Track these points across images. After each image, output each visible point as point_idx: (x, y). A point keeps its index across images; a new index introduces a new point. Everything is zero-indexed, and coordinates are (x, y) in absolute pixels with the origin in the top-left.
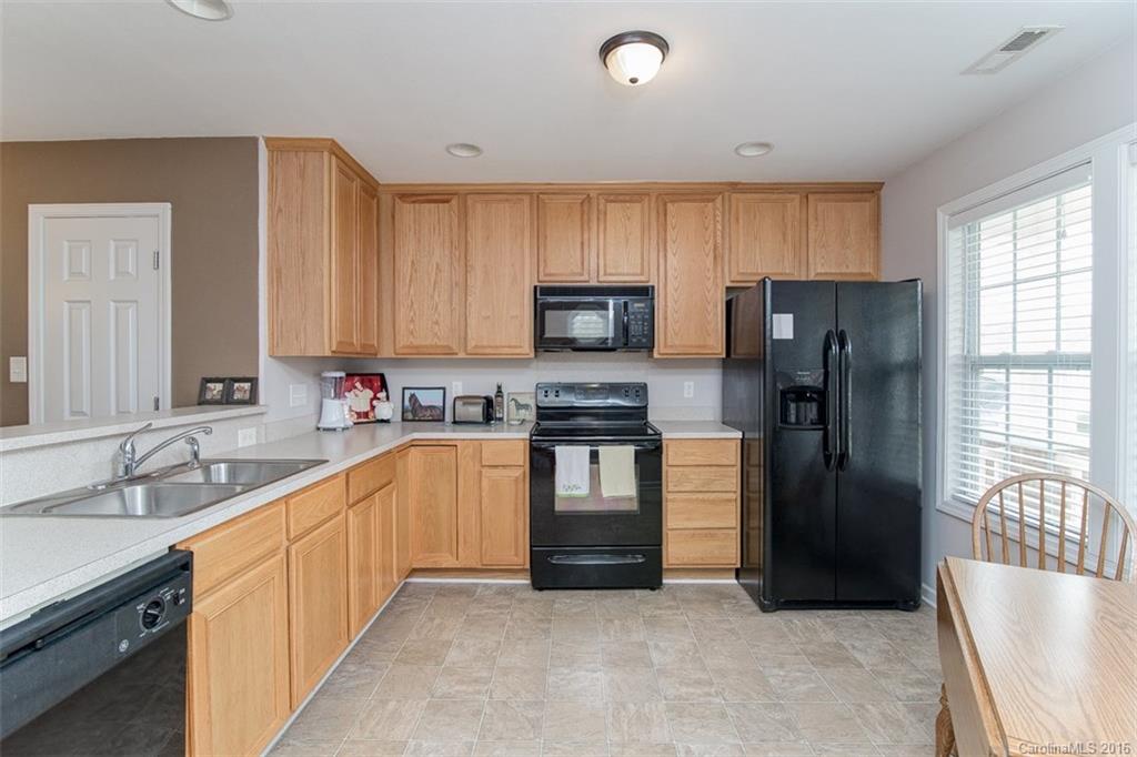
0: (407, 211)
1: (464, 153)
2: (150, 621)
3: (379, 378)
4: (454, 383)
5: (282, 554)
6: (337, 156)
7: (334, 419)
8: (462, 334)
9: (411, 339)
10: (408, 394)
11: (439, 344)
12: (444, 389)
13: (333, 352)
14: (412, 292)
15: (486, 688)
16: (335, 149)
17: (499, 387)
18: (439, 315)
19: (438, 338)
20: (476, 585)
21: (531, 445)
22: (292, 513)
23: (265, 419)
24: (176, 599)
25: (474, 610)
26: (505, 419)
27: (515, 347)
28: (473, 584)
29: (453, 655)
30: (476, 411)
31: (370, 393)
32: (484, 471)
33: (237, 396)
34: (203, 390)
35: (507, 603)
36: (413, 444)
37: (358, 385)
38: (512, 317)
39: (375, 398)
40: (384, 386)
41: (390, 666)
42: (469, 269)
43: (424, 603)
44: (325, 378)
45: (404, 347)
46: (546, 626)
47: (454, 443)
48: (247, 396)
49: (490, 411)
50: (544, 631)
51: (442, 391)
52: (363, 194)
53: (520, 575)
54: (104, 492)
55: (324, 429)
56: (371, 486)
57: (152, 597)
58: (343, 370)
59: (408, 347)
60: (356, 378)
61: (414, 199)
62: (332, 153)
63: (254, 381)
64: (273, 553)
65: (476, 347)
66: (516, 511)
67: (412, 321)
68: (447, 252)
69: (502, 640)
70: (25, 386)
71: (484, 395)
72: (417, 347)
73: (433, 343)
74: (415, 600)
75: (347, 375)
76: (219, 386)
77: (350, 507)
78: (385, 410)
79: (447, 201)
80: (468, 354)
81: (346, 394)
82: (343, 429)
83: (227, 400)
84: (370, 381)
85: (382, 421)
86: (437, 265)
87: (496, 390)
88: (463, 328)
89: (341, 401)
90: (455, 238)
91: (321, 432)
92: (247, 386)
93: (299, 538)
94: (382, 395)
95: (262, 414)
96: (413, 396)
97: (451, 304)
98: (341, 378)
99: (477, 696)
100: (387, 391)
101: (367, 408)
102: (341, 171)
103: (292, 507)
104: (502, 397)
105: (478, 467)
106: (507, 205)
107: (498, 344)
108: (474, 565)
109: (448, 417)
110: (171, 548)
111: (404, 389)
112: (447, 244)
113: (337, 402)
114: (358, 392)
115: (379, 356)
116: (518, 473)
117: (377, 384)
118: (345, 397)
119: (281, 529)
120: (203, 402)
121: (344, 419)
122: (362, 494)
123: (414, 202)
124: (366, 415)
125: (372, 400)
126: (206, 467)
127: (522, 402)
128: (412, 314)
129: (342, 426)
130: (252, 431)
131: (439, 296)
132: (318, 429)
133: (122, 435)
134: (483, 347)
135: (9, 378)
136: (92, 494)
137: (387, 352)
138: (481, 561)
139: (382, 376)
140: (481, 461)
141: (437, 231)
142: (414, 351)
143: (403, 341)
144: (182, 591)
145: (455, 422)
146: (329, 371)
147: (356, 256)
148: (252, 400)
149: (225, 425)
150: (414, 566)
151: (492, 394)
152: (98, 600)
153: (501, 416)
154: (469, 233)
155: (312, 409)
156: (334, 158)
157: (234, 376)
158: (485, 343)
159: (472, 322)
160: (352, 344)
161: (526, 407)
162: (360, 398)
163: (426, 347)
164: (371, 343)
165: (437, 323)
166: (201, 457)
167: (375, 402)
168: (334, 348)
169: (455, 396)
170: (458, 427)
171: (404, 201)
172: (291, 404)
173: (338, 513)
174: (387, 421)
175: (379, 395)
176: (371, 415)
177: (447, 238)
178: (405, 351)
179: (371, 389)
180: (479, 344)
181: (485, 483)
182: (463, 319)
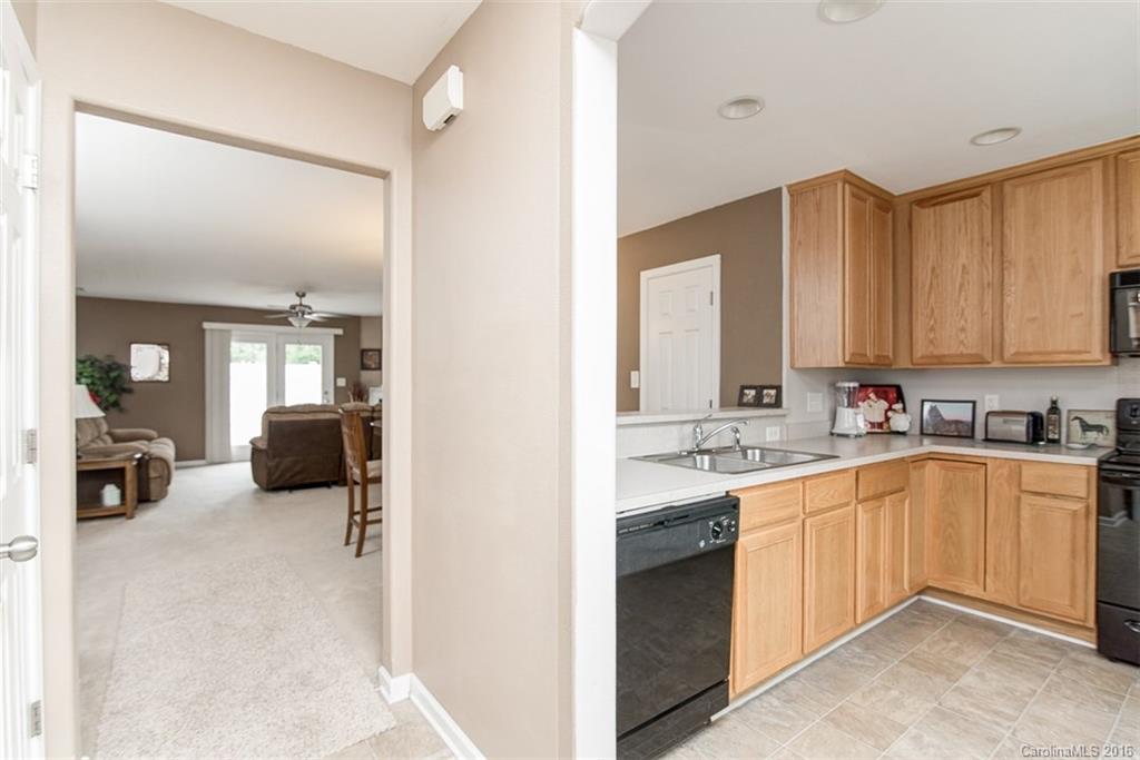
0: (926, 217)
1: (997, 138)
2: (716, 535)
3: (894, 389)
4: (987, 397)
5: (799, 522)
6: (850, 183)
7: (847, 425)
8: (997, 341)
9: (931, 348)
10: (927, 406)
11: (965, 352)
12: (974, 403)
13: (846, 363)
14: (932, 300)
15: (1009, 724)
16: (849, 178)
17: (1054, 402)
18: (966, 321)
19: (964, 345)
20: (1012, 627)
21: (1098, 474)
22: (807, 492)
23: (787, 420)
24: (730, 526)
25: (1003, 649)
26: (1063, 440)
27: (1080, 352)
28: (1008, 625)
29: (968, 679)
30: (1019, 428)
31: (884, 404)
32: (1024, 496)
33: (766, 400)
34: (742, 394)
35: (1055, 658)
36: (931, 457)
37: (872, 395)
38: (1073, 316)
39: (890, 409)
40: (900, 398)
41: (896, 662)
42: (1006, 265)
43: (939, 623)
44: (839, 388)
45: (922, 357)
46: (1113, 700)
47: (983, 461)
48: (773, 401)
49: (1039, 430)
50: (1110, 705)
51: (971, 405)
52: (877, 210)
53: (1080, 632)
54: (685, 456)
55: (839, 435)
56: (881, 489)
57: (717, 520)
58: (857, 381)
59: (927, 357)
60: (870, 389)
61: (935, 201)
62: (845, 181)
63: (779, 389)
64: (791, 519)
65: (1017, 354)
66: (1073, 552)
67: (932, 329)
68: (976, 252)
69: (1039, 691)
70: (638, 390)
71: (1030, 410)
72: (937, 357)
73: (959, 352)
74: (930, 618)
75: (861, 386)
76: (753, 392)
77: (859, 502)
78: (900, 422)
79: (976, 195)
80: (1005, 362)
81: (860, 403)
82: (856, 436)
83: (758, 403)
84: (885, 392)
85: (898, 433)
86: (964, 267)
87: (1048, 406)
88: (997, 334)
89: (856, 410)
90: (988, 234)
91: (835, 438)
92: (773, 392)
93: (812, 514)
94: (898, 406)
95: (784, 416)
96: (933, 409)
97: (982, 308)
98: (854, 388)
99: (995, 727)
100: (903, 403)
101: (881, 419)
102: (854, 195)
103: (807, 487)
104: (1059, 414)
105: (1015, 492)
106: (1065, 180)
107: (1050, 349)
108: (1008, 603)
109: (980, 434)
110: (727, 492)
111: (923, 401)
112: (976, 243)
113: (851, 410)
114: (872, 403)
115: (893, 367)
116: (1078, 506)
117: (893, 395)
118: (858, 406)
119: (798, 503)
120: (741, 404)
121: (857, 427)
122: (871, 493)
123: (934, 205)
124: (880, 425)
125: (886, 411)
126: (744, 450)
127: (1090, 422)
128: (932, 322)
129: (855, 433)
130: (778, 429)
131: (966, 300)
132: (832, 434)
133: (694, 421)
134: (1030, 354)
135: (630, 385)
136: (680, 456)
137: (904, 363)
138: (1018, 600)
139: (898, 389)
140: (1020, 485)
141: (963, 231)
142: (935, 361)
143: (921, 350)
144: (733, 523)
145: (987, 440)
146: (843, 381)
147: (870, 270)
148: (778, 404)
149: (758, 422)
150: (930, 584)
151: (1043, 409)
152: (691, 509)
153: (1056, 437)
154: (1006, 224)
155: (826, 416)
156: (847, 186)
157: (764, 384)
158: (1030, 350)
159: (1011, 325)
160: (866, 355)
161: (1099, 428)
162: (875, 408)
163: (949, 356)
164: (886, 354)
165: (963, 330)
166: (741, 443)
167: (890, 414)
168: (847, 359)
169: (987, 410)
170: (989, 444)
171: (923, 207)
172: (809, 410)
173: (847, 504)
174: (903, 434)
175: (894, 407)
176: (885, 426)
177: (976, 236)
178: (924, 361)
179: (886, 399)
180: (1022, 350)
181: (1025, 513)
182: (997, 322)
